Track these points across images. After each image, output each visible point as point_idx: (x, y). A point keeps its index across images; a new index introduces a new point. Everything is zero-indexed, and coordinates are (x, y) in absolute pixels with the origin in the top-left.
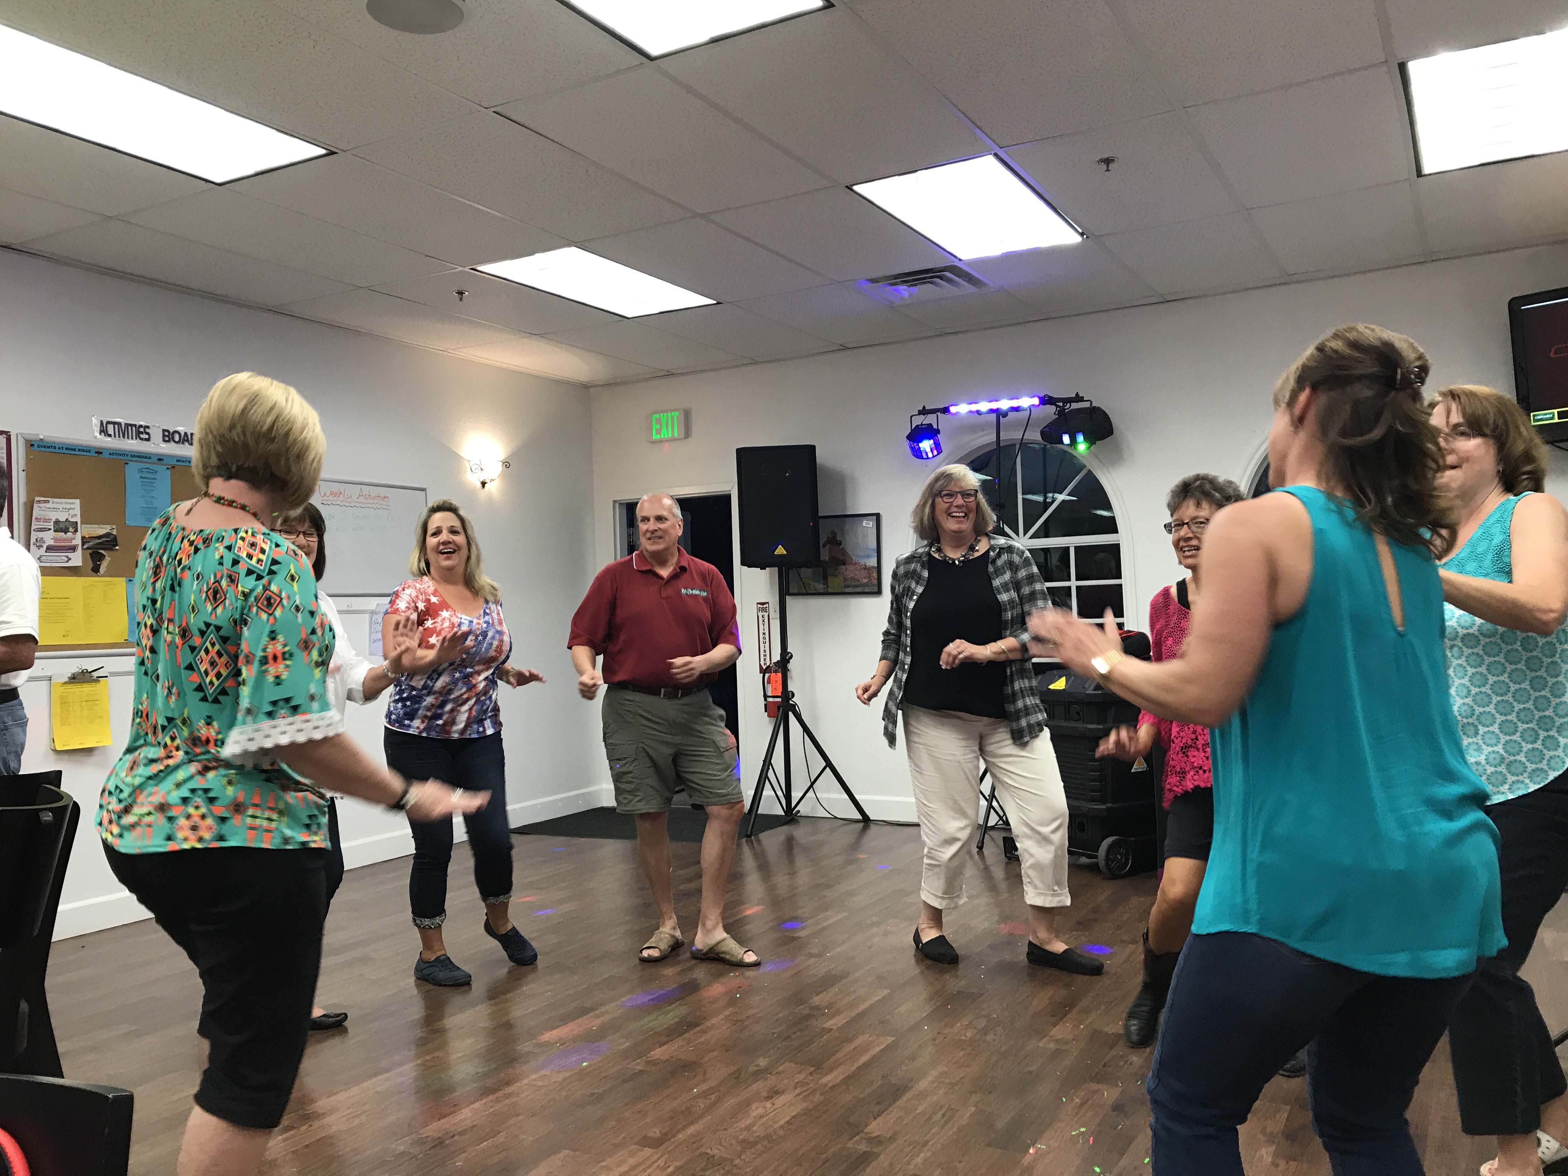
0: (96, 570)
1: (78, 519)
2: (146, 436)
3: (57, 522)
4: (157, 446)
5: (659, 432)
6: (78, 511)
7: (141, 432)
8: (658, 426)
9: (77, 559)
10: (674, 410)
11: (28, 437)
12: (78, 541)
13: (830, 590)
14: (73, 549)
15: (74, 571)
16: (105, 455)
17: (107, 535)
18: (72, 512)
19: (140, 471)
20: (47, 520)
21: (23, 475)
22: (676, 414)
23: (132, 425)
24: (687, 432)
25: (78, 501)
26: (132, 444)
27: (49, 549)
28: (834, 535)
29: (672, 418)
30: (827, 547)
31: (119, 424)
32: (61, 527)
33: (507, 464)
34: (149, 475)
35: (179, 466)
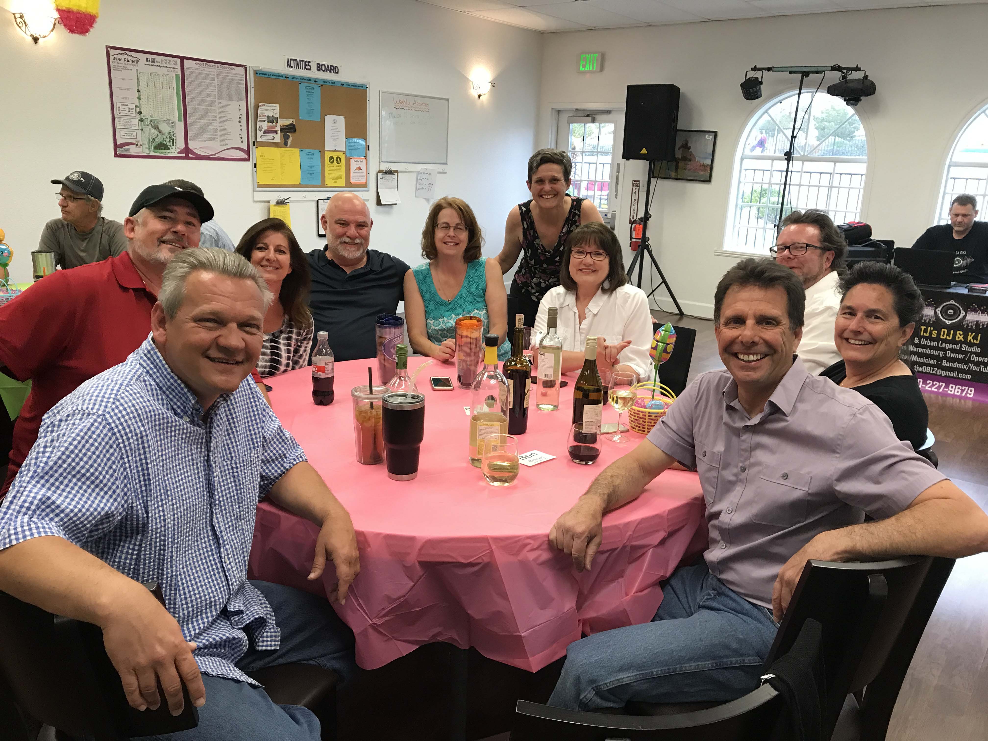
0: (286, 144)
1: (278, 115)
2: (308, 67)
3: (268, 117)
4: (314, 74)
5: (584, 66)
6: (278, 111)
7: (306, 65)
8: (584, 63)
9: (278, 138)
10: (595, 53)
11: (255, 69)
12: (278, 128)
13: (679, 177)
14: (276, 132)
15: (276, 145)
16: (290, 79)
17: (291, 124)
18: (275, 111)
19: (306, 88)
20: (264, 116)
21: (253, 90)
22: (596, 55)
23: (302, 61)
24: (602, 69)
25: (278, 105)
26: (302, 73)
27: (265, 132)
28: (687, 142)
29: (594, 58)
30: (681, 150)
31: (296, 60)
32: (271, 120)
33: (493, 84)
34: (310, 91)
35: (325, 85)
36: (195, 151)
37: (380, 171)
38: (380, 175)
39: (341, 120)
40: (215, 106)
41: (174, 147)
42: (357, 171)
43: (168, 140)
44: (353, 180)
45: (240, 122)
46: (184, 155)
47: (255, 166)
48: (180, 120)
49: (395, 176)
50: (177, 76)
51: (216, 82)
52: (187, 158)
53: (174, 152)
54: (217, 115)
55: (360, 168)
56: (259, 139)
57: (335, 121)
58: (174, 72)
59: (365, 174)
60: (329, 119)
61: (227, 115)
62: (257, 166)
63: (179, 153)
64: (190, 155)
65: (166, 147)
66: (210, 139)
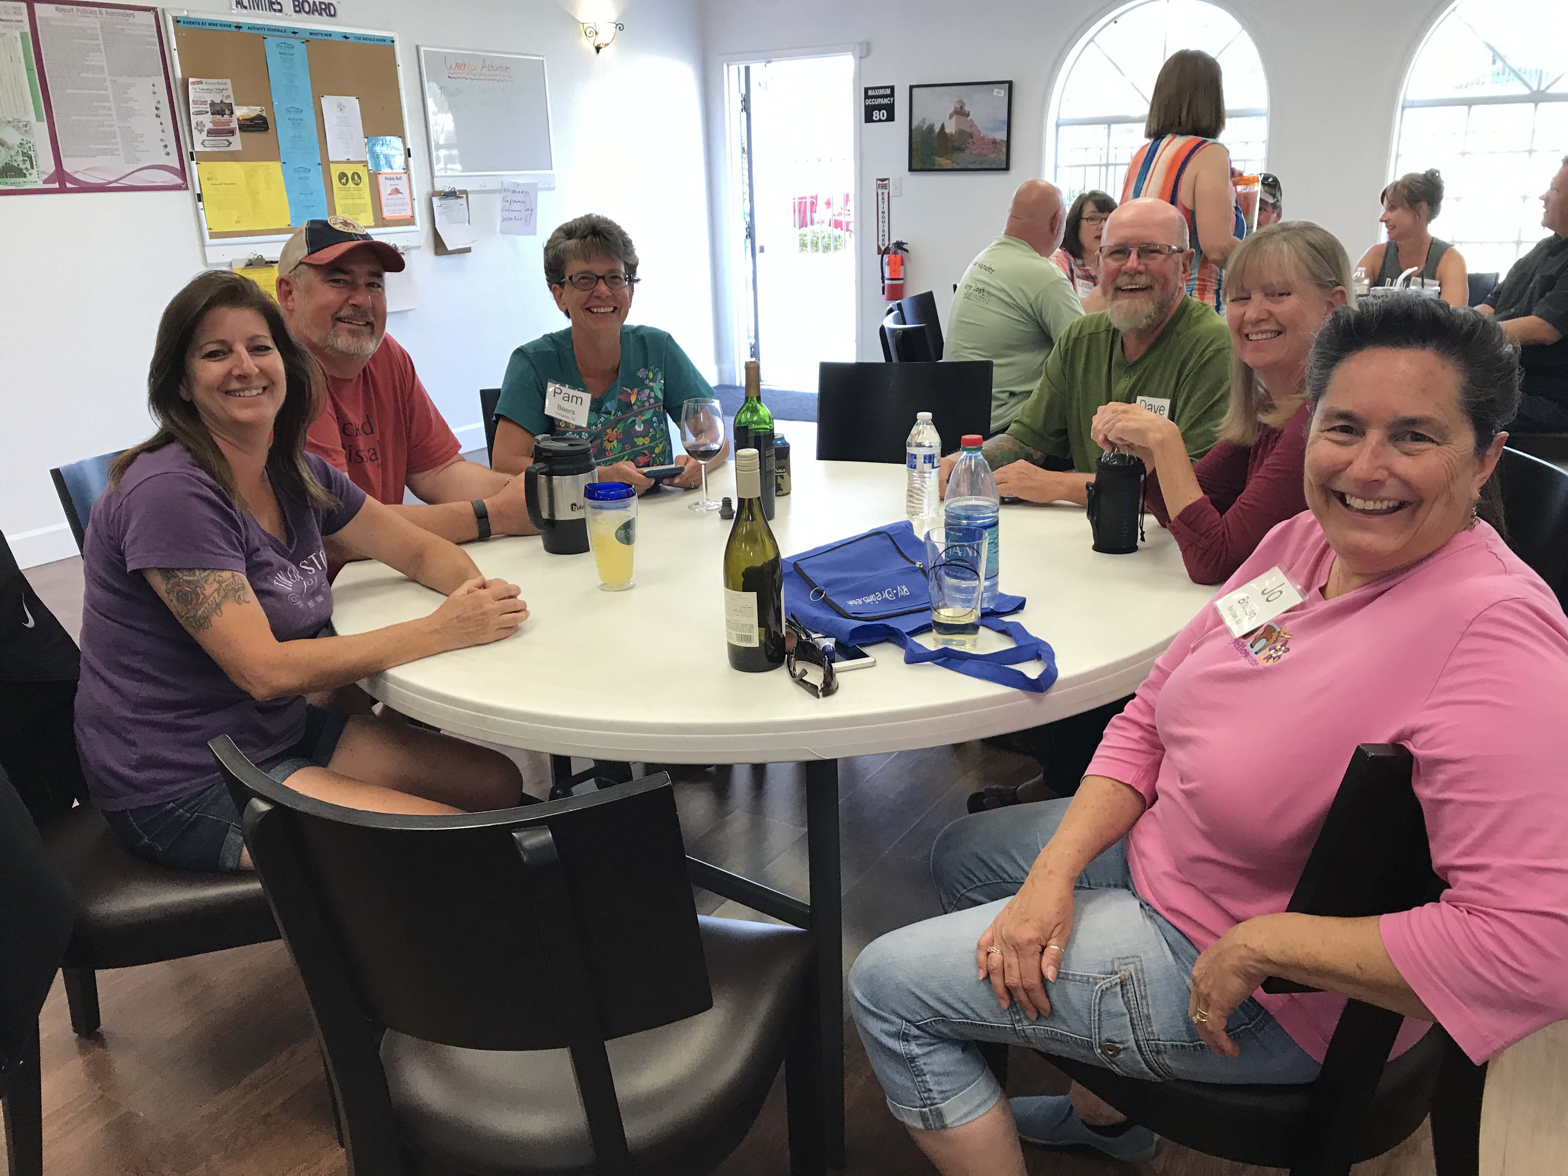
0: (253, 154)
1: (231, 100)
2: (277, 7)
3: (213, 104)
4: (289, 19)
6: (230, 92)
7: (271, 4)
9: (237, 143)
11: (175, 14)
12: (235, 125)
13: (957, 167)
14: (232, 132)
15: (236, 156)
16: (244, 30)
17: (259, 116)
18: (225, 93)
19: (278, 46)
20: (203, 103)
21: (175, 54)
26: (266, 18)
27: (210, 133)
28: (962, 104)
30: (954, 118)
32: (217, 109)
33: (620, 26)
34: (287, 51)
35: (312, 39)
36: (78, 176)
37: (435, 194)
38: (436, 200)
39: (353, 103)
40: (106, 89)
41: (34, 171)
42: (394, 196)
43: (21, 158)
44: (387, 214)
45: (158, 116)
46: (57, 185)
47: (200, 197)
48: (39, 119)
49: (463, 201)
50: (23, 35)
51: (101, 41)
52: (62, 190)
53: (34, 180)
54: (112, 104)
55: (397, 191)
56: (198, 148)
57: (341, 108)
58: (17, 28)
59: (408, 201)
60: (328, 103)
61: (130, 104)
62: (205, 197)
63: (45, 182)
64: (69, 185)
65: (19, 173)
66: (105, 152)
